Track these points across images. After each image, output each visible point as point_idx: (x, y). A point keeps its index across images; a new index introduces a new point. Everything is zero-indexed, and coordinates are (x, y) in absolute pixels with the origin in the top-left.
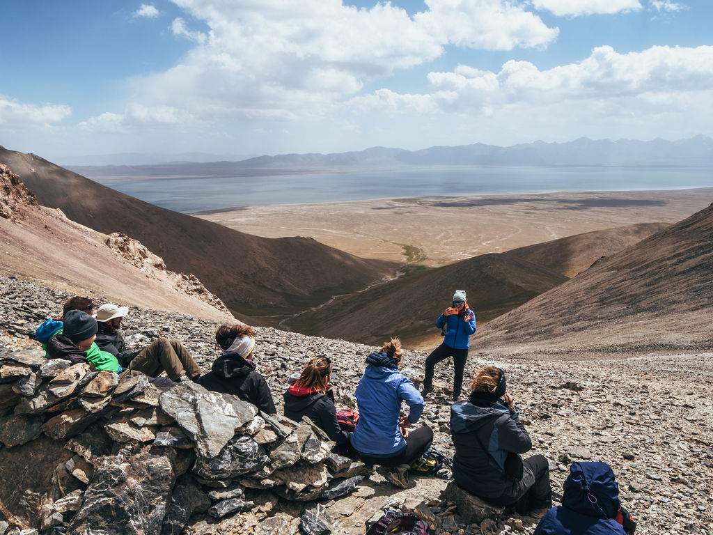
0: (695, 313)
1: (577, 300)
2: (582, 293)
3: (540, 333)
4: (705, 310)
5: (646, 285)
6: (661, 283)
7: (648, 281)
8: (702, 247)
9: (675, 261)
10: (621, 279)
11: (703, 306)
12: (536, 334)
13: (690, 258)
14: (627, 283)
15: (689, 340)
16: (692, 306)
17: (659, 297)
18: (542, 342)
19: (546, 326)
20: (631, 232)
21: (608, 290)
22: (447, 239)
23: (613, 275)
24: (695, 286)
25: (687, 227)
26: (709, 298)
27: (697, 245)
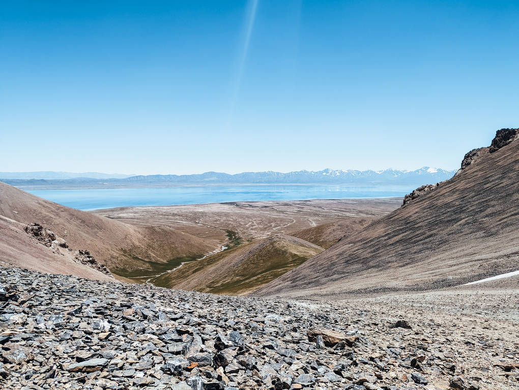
0: (403, 268)
1: (332, 262)
2: (335, 258)
3: (312, 282)
4: (409, 266)
5: (371, 252)
6: (380, 251)
7: (372, 249)
8: (401, 230)
9: (386, 238)
10: (357, 248)
11: (407, 264)
12: (309, 283)
13: (395, 236)
14: (361, 251)
15: (404, 284)
16: (400, 264)
17: (380, 259)
18: (313, 288)
19: (315, 278)
20: (358, 222)
21: (350, 255)
22: (253, 226)
23: (352, 246)
24: (400, 252)
25: (391, 218)
26: (409, 259)
27: (398, 228)
